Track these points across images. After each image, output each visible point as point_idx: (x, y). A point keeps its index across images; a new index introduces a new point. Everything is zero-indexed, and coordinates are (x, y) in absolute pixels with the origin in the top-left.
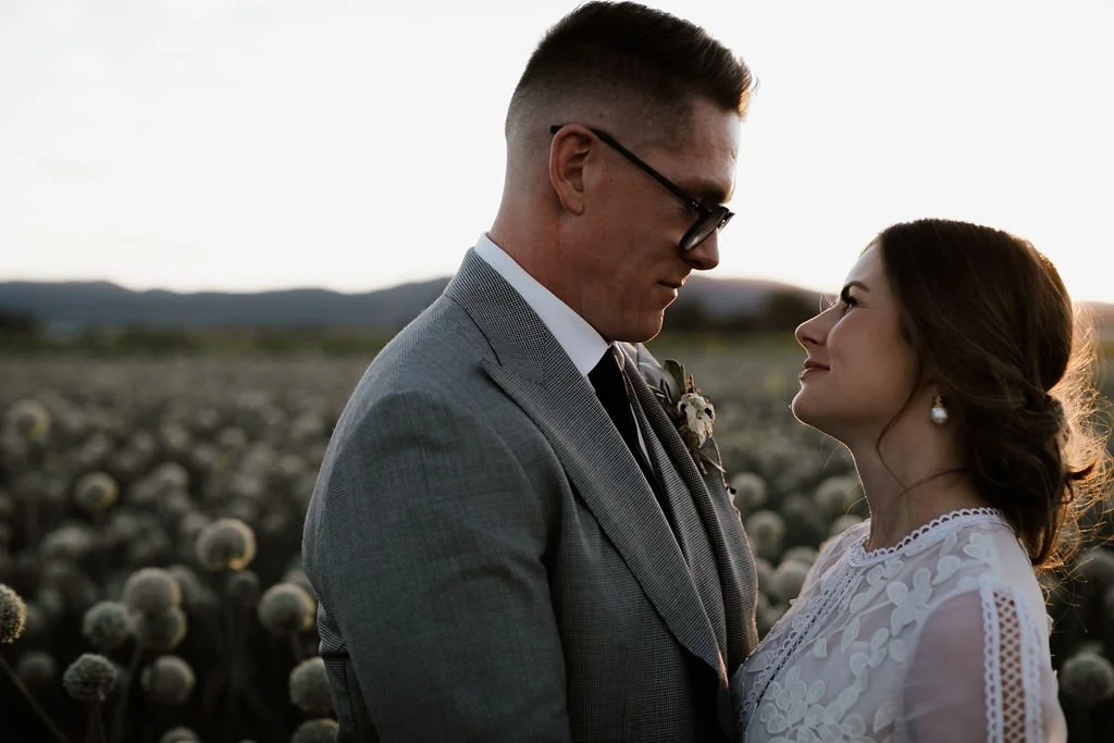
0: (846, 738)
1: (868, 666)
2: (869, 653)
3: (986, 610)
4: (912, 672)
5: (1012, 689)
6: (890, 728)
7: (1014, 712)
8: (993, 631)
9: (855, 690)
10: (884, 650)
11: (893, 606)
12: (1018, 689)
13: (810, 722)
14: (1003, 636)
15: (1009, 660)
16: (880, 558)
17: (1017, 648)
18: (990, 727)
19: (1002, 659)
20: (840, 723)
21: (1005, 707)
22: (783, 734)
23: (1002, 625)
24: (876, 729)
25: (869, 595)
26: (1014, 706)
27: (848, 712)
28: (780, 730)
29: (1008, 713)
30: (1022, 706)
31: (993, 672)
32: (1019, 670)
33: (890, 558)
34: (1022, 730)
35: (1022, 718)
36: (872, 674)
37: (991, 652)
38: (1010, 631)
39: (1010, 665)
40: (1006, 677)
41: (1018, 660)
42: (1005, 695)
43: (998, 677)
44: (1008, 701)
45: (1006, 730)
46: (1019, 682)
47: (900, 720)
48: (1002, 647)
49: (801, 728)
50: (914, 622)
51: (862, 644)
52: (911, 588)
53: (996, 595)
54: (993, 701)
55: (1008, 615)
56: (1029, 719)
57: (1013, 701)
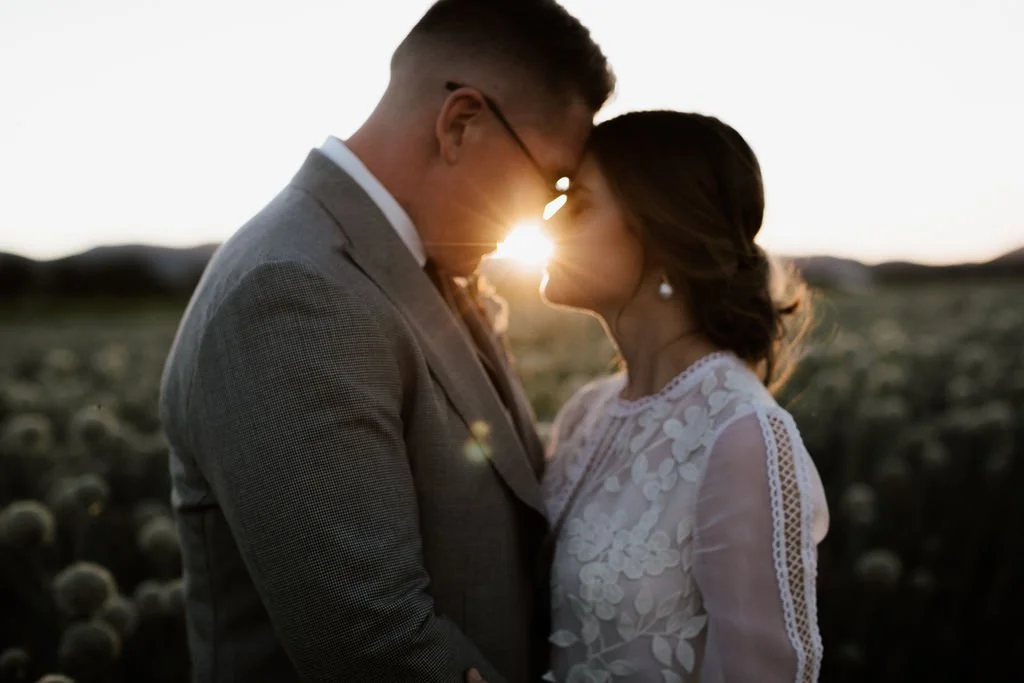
0: (653, 553)
1: (661, 491)
2: (659, 480)
3: (765, 430)
4: (705, 487)
5: (790, 492)
6: (690, 539)
7: (792, 511)
8: (772, 447)
9: (655, 511)
10: (675, 475)
11: (671, 441)
12: (794, 492)
13: (618, 546)
14: (780, 450)
15: (786, 468)
16: (647, 406)
17: (791, 458)
18: (775, 524)
19: (781, 469)
20: (646, 540)
21: (785, 507)
22: (595, 560)
23: (778, 441)
24: (680, 540)
25: (645, 436)
26: (792, 506)
27: (652, 531)
28: (592, 556)
29: (788, 511)
30: (798, 505)
31: (774, 477)
32: (794, 476)
33: (658, 405)
34: (799, 525)
35: (799, 515)
36: (668, 496)
37: (772, 462)
38: (784, 445)
39: (787, 473)
40: (785, 483)
41: (792, 467)
42: (785, 497)
43: (779, 484)
44: (787, 502)
45: (787, 525)
46: (796, 486)
47: (696, 530)
48: (780, 459)
49: (611, 552)
50: (702, 448)
51: (652, 475)
52: (685, 423)
53: (769, 417)
54: (776, 503)
55: (780, 432)
56: (803, 516)
57: (791, 501)
